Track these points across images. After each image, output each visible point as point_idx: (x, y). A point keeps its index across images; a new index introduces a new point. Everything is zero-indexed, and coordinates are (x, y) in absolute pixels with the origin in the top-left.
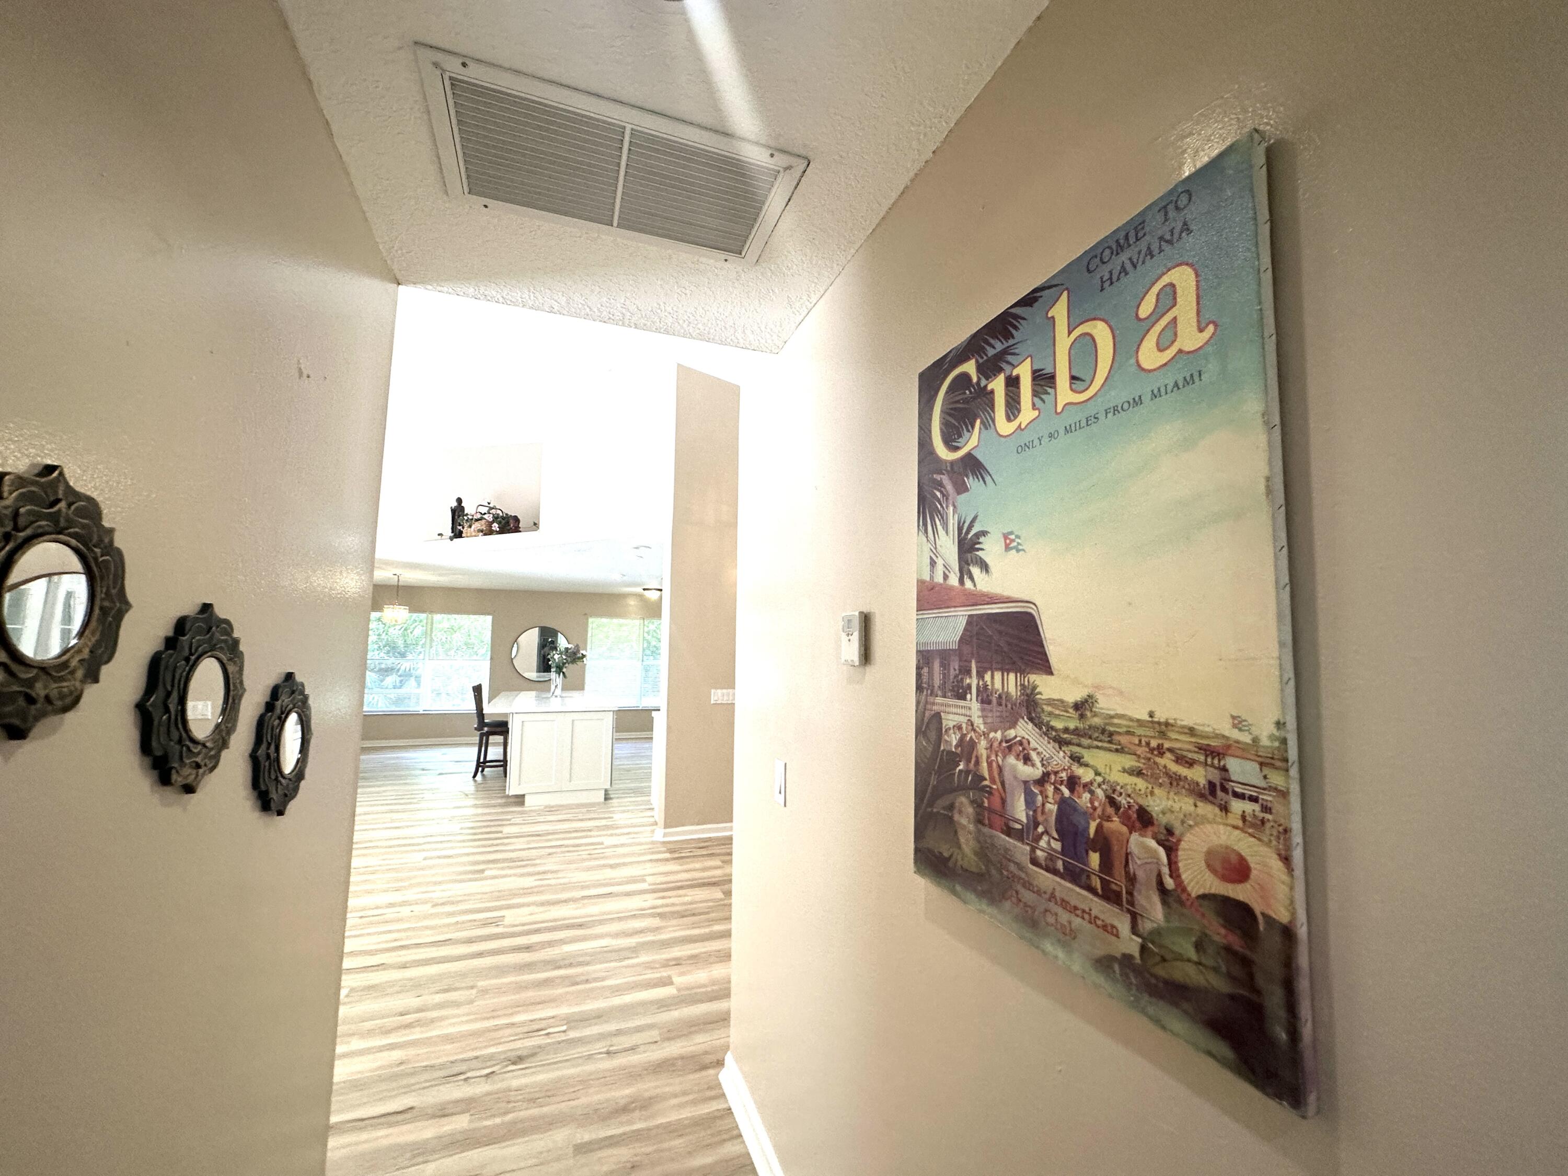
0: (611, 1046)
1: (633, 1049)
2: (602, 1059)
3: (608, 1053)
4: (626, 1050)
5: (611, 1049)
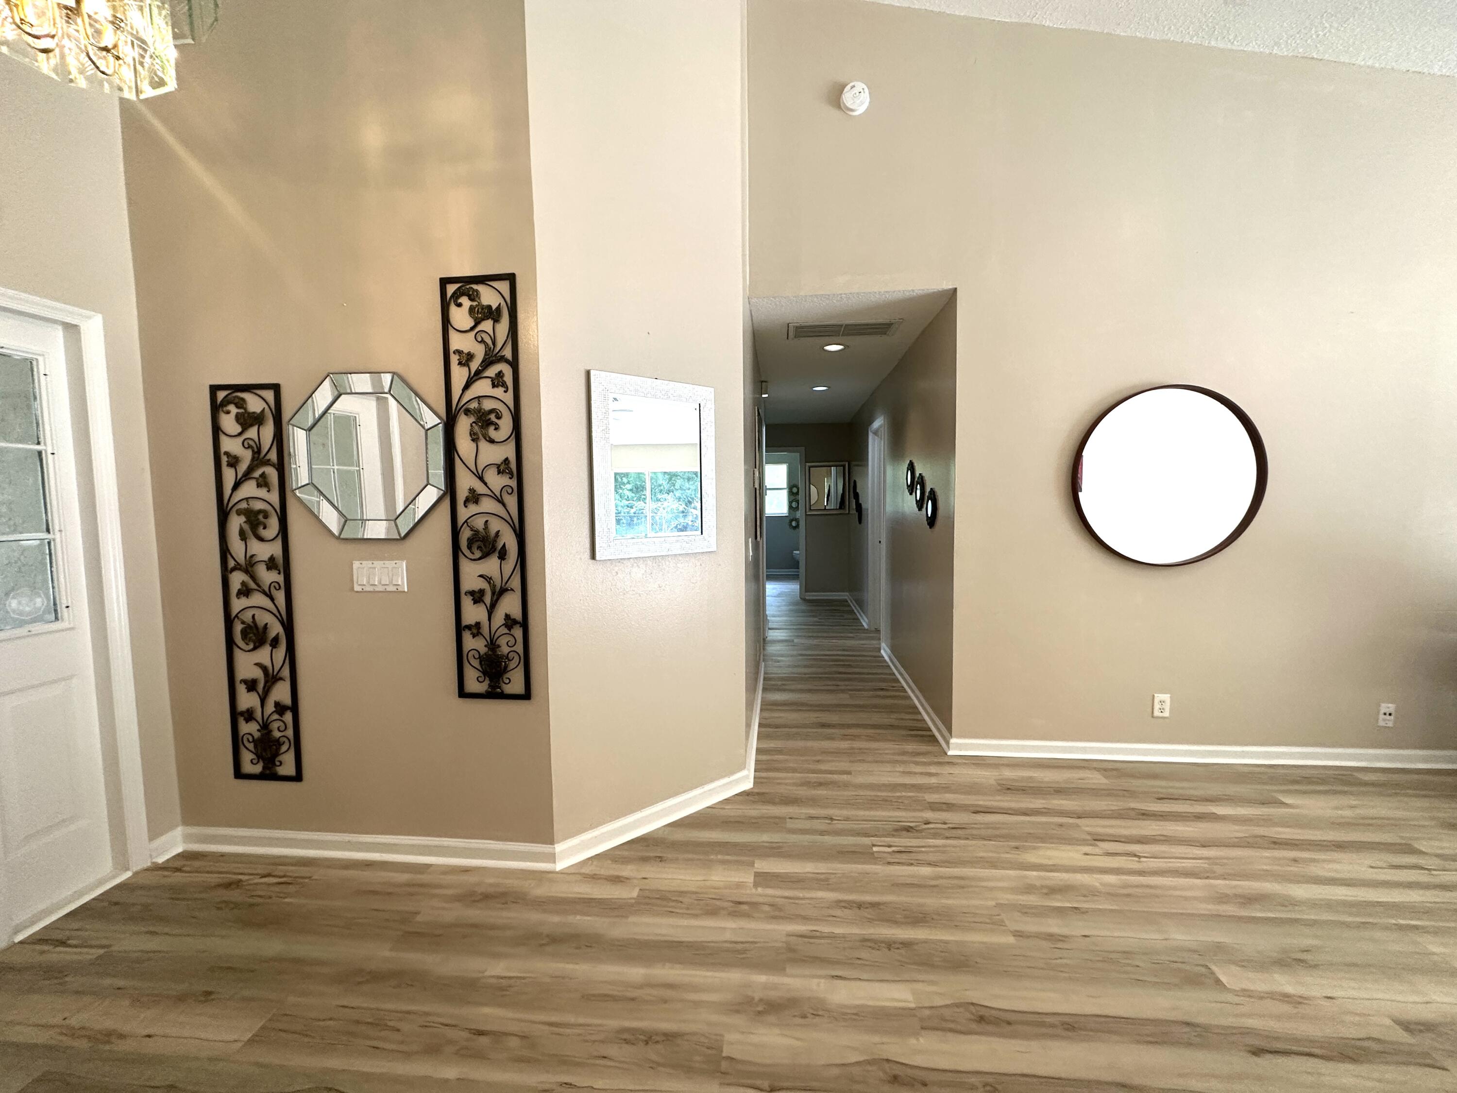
0: (829, 824)
1: (812, 818)
2: (837, 816)
3: (832, 819)
4: (817, 818)
5: (830, 821)
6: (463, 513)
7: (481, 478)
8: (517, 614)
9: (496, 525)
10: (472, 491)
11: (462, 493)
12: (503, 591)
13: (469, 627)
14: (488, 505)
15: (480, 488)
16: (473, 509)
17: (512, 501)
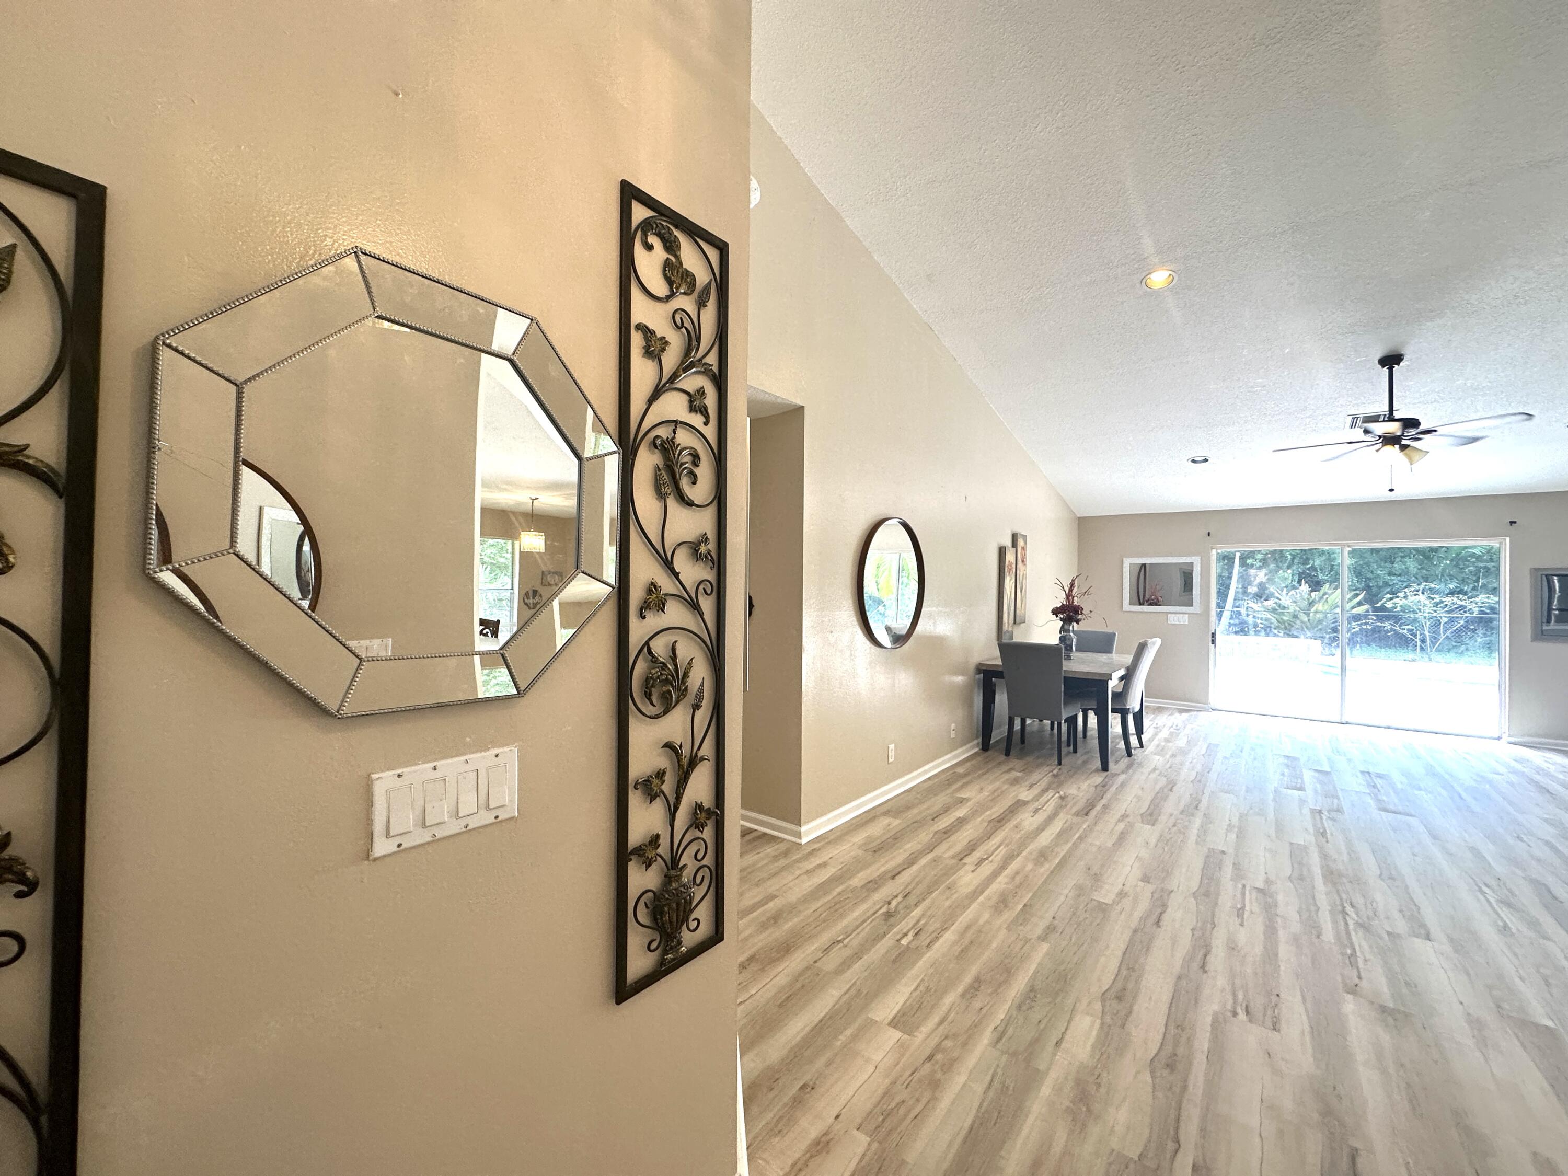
2: (837, 937)
3: (839, 942)
5: (842, 944)
6: (638, 630)
7: (668, 564)
8: (707, 800)
9: (688, 651)
10: (652, 588)
11: (636, 595)
12: (694, 762)
13: (639, 851)
14: (675, 614)
15: (667, 585)
16: (654, 621)
17: (707, 604)
